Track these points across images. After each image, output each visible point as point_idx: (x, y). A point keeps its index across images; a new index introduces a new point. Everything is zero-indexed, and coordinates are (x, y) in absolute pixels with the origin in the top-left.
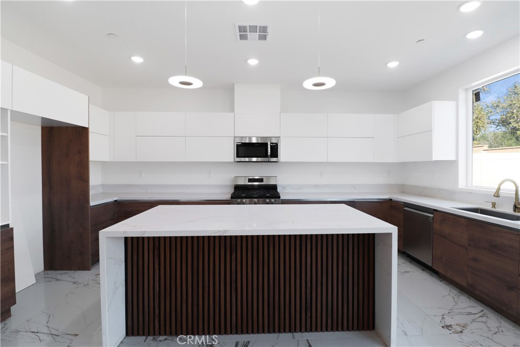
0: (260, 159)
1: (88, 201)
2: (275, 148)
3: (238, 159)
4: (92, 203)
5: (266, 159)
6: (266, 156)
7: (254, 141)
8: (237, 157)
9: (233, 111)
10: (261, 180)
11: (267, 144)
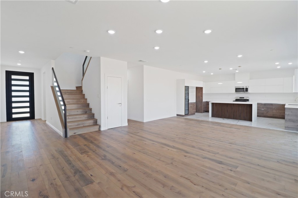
0: (242, 92)
1: (202, 100)
2: (247, 89)
4: (204, 101)
5: (244, 92)
6: (244, 91)
8: (236, 91)
11: (244, 88)
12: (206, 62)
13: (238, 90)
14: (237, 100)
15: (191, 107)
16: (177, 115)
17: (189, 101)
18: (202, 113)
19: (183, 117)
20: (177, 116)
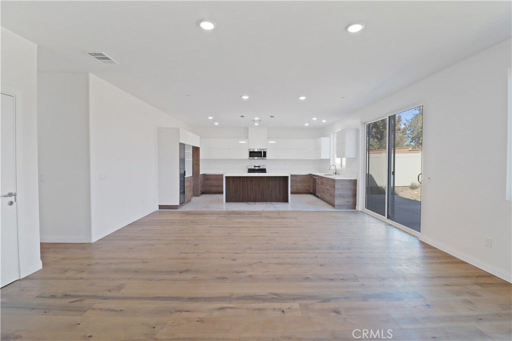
0: (259, 158)
1: (199, 173)
2: (265, 153)
3: (251, 158)
4: (201, 174)
5: (261, 158)
6: (261, 157)
7: (256, 150)
8: (250, 157)
9: (248, 138)
10: (259, 167)
11: (261, 152)
12: (245, 97)
13: (253, 154)
14: (250, 171)
15: (187, 186)
16: (161, 207)
17: (185, 174)
18: (199, 196)
19: (177, 209)
20: (159, 208)
